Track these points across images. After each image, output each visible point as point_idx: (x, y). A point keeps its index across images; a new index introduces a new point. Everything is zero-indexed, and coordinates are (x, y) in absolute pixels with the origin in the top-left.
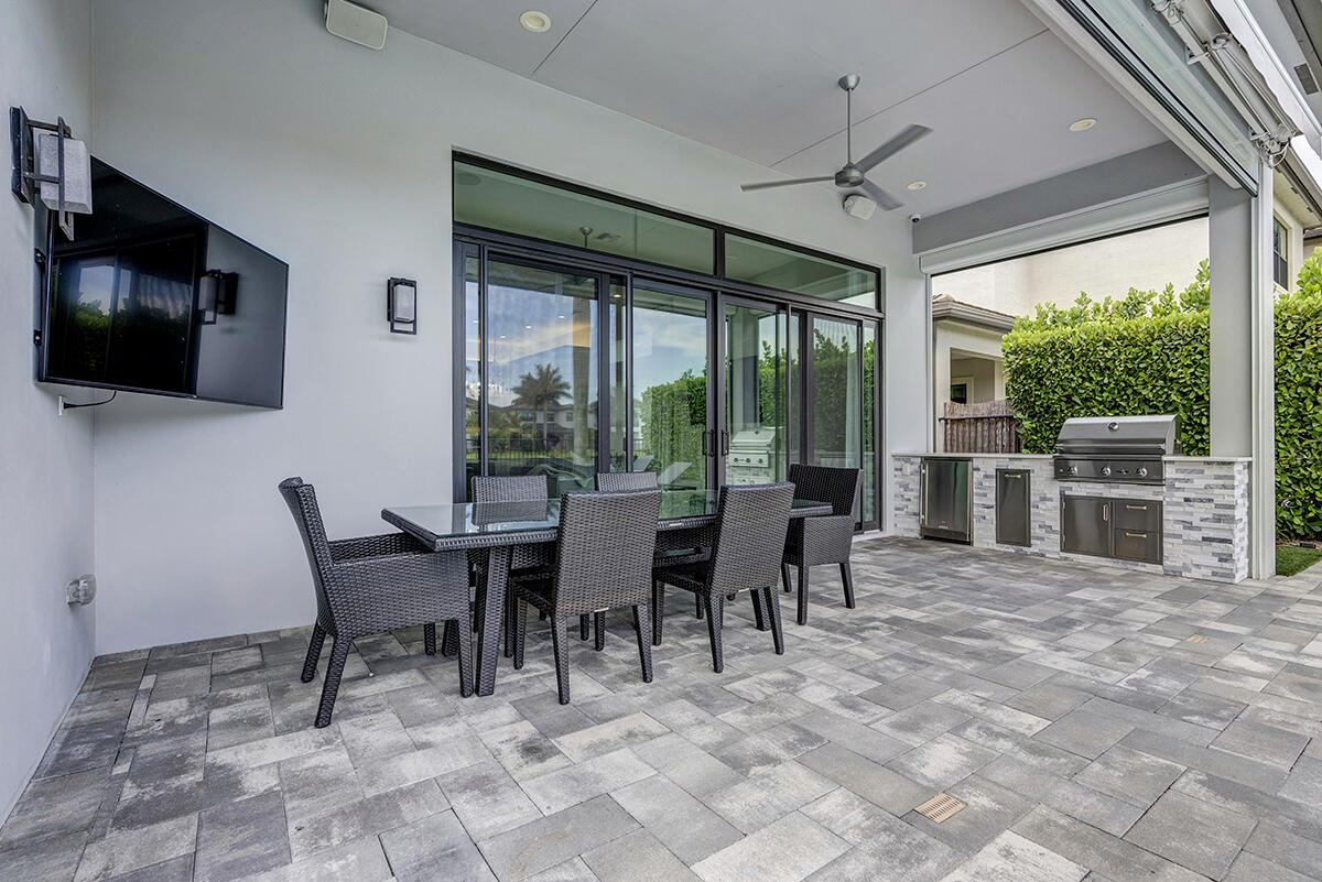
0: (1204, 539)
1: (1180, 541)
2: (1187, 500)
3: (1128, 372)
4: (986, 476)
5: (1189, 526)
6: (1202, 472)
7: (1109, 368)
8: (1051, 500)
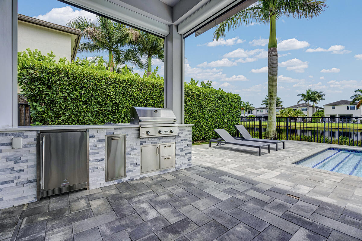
0: (186, 154)
1: (179, 156)
2: (181, 140)
3: (93, 90)
4: (99, 141)
5: (182, 150)
6: (185, 130)
7: (85, 87)
8: (136, 149)
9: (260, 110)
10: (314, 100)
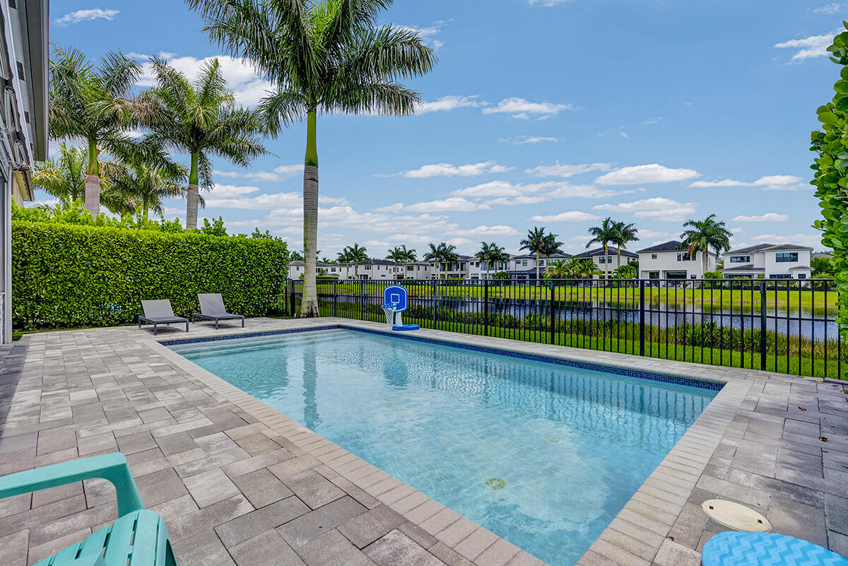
9: (522, 260)
10: (619, 241)
